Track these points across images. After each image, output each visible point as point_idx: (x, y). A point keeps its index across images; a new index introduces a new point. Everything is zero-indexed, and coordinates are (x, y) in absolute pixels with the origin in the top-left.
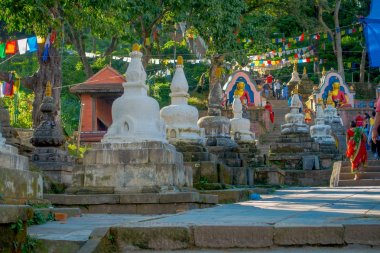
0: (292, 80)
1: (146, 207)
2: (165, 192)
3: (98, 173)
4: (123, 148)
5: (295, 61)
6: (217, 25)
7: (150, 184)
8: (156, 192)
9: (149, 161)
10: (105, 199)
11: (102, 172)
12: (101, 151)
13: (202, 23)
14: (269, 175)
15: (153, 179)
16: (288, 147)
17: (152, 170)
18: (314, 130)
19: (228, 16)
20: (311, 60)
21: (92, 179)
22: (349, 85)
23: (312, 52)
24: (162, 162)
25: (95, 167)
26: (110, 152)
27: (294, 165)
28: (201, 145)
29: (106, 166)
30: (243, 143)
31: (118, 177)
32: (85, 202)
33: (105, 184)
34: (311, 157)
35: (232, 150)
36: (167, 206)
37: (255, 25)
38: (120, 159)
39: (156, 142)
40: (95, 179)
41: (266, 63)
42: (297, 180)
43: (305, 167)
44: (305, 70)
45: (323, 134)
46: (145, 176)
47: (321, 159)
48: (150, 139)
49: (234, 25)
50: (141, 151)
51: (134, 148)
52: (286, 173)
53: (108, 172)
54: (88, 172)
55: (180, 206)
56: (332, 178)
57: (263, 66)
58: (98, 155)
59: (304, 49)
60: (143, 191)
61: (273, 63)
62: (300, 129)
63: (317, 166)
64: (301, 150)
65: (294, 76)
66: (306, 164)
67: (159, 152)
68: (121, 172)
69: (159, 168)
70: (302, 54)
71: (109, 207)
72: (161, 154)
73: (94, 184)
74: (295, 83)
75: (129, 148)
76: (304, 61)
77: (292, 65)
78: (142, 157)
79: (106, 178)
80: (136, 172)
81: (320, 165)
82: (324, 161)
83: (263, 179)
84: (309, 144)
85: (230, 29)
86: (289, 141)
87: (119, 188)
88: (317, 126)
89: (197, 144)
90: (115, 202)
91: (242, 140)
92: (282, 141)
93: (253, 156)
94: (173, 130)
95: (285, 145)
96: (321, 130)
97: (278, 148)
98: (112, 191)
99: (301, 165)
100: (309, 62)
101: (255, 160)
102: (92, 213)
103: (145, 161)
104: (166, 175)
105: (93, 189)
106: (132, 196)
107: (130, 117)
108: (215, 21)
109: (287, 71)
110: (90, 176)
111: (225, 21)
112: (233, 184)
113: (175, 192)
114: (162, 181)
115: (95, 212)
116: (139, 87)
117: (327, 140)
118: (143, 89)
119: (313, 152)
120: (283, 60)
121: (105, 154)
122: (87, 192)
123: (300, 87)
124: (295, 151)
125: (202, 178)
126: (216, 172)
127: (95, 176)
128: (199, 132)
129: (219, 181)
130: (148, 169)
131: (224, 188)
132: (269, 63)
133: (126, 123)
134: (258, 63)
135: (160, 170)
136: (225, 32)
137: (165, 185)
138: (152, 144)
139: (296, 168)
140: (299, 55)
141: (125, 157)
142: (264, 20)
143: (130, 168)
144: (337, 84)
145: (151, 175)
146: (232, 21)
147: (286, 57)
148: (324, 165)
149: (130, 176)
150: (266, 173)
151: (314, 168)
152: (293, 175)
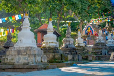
0: (106, 26)
1: (23, 70)
2: (31, 64)
3: (10, 58)
4: (19, 49)
5: (107, 20)
6: (79, 10)
7: (26, 61)
8: (28, 64)
9: (27, 53)
10: (10, 67)
11: (11, 57)
12: (11, 50)
13: (74, 9)
14: (89, 57)
15: (27, 60)
16: (98, 48)
17: (27, 56)
18: (108, 42)
19: (83, 7)
20: (112, 20)
21: (8, 60)
23: (112, 17)
25: (9, 56)
26: (14, 50)
27: (99, 54)
28: (57, 47)
29: (12, 55)
30: (81, 47)
31: (16, 59)
32: (3, 68)
33: (12, 61)
34: (105, 51)
35: (73, 49)
36: (30, 69)
37: (92, 9)
38: (17, 53)
39: (30, 47)
41: (97, 21)
42: (100, 59)
43: (103, 54)
44: (110, 23)
45: (111, 43)
46: (25, 59)
47: (108, 52)
48: (28, 46)
49: (85, 10)
50: (24, 50)
52: (96, 56)
53: (13, 57)
54: (7, 57)
55: (34, 70)
56: (110, 58)
57: (97, 22)
58: (11, 51)
59: (110, 17)
60: (23, 64)
61: (100, 21)
62: (101, 42)
63: (107, 54)
64: (102, 49)
65: (107, 25)
66: (103, 53)
67: (30, 50)
68: (17, 57)
69: (29, 56)
70: (109, 18)
71: (11, 70)
72: (31, 51)
73: (8, 61)
74: (107, 28)
75: (21, 49)
76: (110, 20)
77: (106, 22)
78: (24, 52)
79: (12, 59)
80: (22, 57)
81: (108, 54)
82: (109, 52)
83: (87, 58)
84: (104, 47)
85: (83, 11)
86: (98, 46)
87: (16, 63)
88: (109, 41)
89: (55, 47)
90: (13, 68)
91: (80, 46)
92: (96, 46)
93: (84, 51)
94: (47, 43)
95: (96, 47)
96: (110, 42)
97: (94, 48)
98: (13, 64)
99: (102, 54)
100: (111, 21)
101: (84, 52)
102: (6, 72)
103: (25, 53)
104: (31, 58)
105: (8, 63)
106: (18, 66)
107: (22, 38)
108: (78, 9)
109: (105, 24)
110: (7, 59)
111: (82, 8)
112: (73, 60)
113: (34, 64)
114: (30, 60)
115: (7, 71)
116: (27, 28)
117: (112, 45)
118: (28, 29)
119: (106, 49)
120: (103, 20)
121: (13, 51)
122: (5, 64)
123: (108, 28)
124: (100, 49)
125: (55, 59)
126: (60, 57)
127: (9, 59)
128: (56, 43)
129: (61, 60)
130: (26, 56)
131: (63, 62)
132: (99, 21)
133: (21, 40)
134: (95, 21)
135: (30, 56)
136: (82, 12)
137: (31, 62)
138: (28, 47)
139: (100, 54)
140: (108, 19)
141: (19, 52)
142: (95, 8)
143: (20, 56)
145: (26, 59)
146: (84, 8)
147: (104, 19)
148: (109, 53)
149: (20, 59)
150: (88, 56)
151: (106, 54)
152: (99, 57)
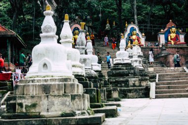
3: (26, 102)
4: (45, 83)
8: (73, 116)
9: (65, 92)
11: (30, 101)
12: (28, 85)
15: (69, 106)
17: (68, 99)
22: (142, 33)
24: (75, 93)
25: (24, 98)
26: (35, 86)
29: (33, 97)
38: (43, 91)
40: (24, 107)
44: (114, 23)
46: (64, 104)
50: (59, 85)
51: (53, 83)
52: (119, 90)
53: (35, 101)
54: (19, 101)
58: (26, 88)
62: (126, 61)
67: (72, 86)
68: (45, 101)
69: (71, 98)
72: (74, 87)
73: (24, 110)
75: (49, 83)
78: (59, 90)
79: (34, 106)
80: (57, 101)
84: (132, 71)
87: (44, 113)
89: (81, 76)
92: (115, 69)
96: (136, 61)
98: (39, 115)
103: (62, 92)
104: (78, 103)
105: (23, 115)
107: (48, 60)
110: (21, 105)
114: (76, 107)
116: (52, 37)
121: (31, 88)
126: (96, 95)
127: (24, 105)
130: (65, 98)
131: (102, 106)
133: (45, 64)
135: (74, 99)
137: (79, 110)
139: (125, 86)
141: (46, 89)
143: (51, 99)
144: (135, 32)
145: (68, 103)
149: (52, 104)
